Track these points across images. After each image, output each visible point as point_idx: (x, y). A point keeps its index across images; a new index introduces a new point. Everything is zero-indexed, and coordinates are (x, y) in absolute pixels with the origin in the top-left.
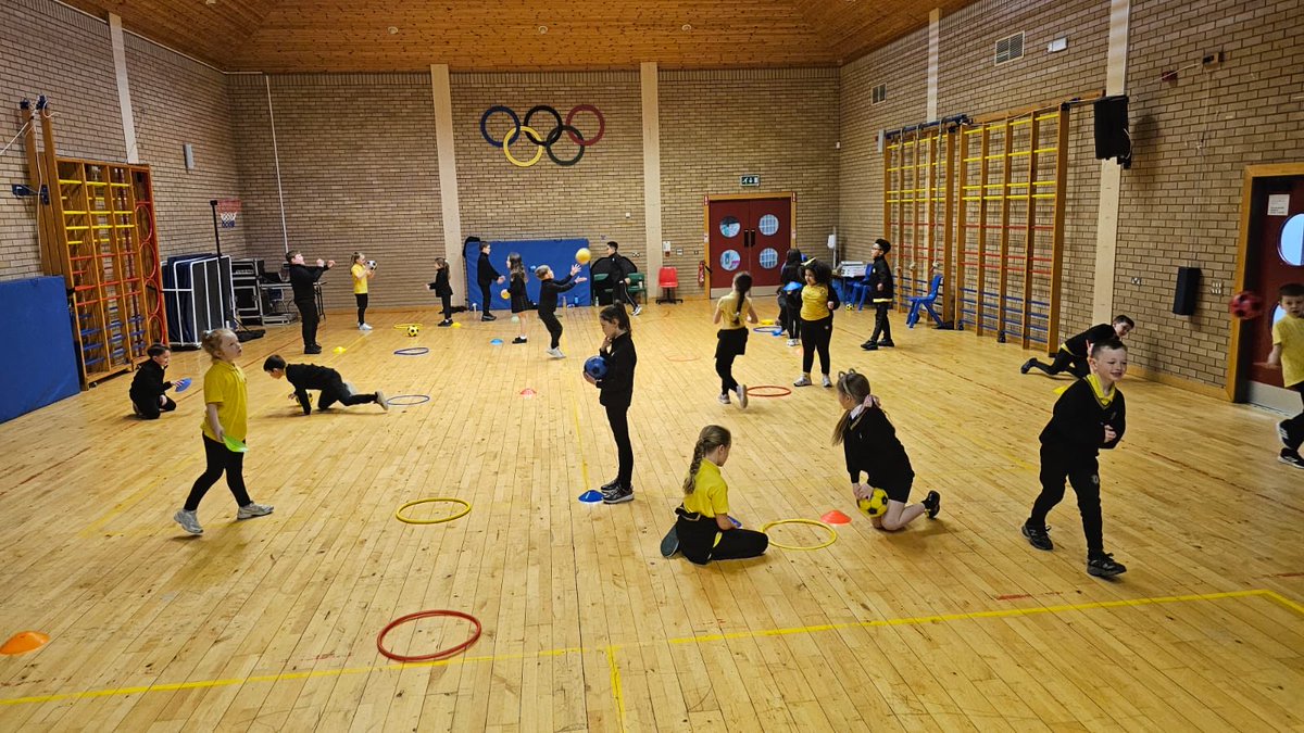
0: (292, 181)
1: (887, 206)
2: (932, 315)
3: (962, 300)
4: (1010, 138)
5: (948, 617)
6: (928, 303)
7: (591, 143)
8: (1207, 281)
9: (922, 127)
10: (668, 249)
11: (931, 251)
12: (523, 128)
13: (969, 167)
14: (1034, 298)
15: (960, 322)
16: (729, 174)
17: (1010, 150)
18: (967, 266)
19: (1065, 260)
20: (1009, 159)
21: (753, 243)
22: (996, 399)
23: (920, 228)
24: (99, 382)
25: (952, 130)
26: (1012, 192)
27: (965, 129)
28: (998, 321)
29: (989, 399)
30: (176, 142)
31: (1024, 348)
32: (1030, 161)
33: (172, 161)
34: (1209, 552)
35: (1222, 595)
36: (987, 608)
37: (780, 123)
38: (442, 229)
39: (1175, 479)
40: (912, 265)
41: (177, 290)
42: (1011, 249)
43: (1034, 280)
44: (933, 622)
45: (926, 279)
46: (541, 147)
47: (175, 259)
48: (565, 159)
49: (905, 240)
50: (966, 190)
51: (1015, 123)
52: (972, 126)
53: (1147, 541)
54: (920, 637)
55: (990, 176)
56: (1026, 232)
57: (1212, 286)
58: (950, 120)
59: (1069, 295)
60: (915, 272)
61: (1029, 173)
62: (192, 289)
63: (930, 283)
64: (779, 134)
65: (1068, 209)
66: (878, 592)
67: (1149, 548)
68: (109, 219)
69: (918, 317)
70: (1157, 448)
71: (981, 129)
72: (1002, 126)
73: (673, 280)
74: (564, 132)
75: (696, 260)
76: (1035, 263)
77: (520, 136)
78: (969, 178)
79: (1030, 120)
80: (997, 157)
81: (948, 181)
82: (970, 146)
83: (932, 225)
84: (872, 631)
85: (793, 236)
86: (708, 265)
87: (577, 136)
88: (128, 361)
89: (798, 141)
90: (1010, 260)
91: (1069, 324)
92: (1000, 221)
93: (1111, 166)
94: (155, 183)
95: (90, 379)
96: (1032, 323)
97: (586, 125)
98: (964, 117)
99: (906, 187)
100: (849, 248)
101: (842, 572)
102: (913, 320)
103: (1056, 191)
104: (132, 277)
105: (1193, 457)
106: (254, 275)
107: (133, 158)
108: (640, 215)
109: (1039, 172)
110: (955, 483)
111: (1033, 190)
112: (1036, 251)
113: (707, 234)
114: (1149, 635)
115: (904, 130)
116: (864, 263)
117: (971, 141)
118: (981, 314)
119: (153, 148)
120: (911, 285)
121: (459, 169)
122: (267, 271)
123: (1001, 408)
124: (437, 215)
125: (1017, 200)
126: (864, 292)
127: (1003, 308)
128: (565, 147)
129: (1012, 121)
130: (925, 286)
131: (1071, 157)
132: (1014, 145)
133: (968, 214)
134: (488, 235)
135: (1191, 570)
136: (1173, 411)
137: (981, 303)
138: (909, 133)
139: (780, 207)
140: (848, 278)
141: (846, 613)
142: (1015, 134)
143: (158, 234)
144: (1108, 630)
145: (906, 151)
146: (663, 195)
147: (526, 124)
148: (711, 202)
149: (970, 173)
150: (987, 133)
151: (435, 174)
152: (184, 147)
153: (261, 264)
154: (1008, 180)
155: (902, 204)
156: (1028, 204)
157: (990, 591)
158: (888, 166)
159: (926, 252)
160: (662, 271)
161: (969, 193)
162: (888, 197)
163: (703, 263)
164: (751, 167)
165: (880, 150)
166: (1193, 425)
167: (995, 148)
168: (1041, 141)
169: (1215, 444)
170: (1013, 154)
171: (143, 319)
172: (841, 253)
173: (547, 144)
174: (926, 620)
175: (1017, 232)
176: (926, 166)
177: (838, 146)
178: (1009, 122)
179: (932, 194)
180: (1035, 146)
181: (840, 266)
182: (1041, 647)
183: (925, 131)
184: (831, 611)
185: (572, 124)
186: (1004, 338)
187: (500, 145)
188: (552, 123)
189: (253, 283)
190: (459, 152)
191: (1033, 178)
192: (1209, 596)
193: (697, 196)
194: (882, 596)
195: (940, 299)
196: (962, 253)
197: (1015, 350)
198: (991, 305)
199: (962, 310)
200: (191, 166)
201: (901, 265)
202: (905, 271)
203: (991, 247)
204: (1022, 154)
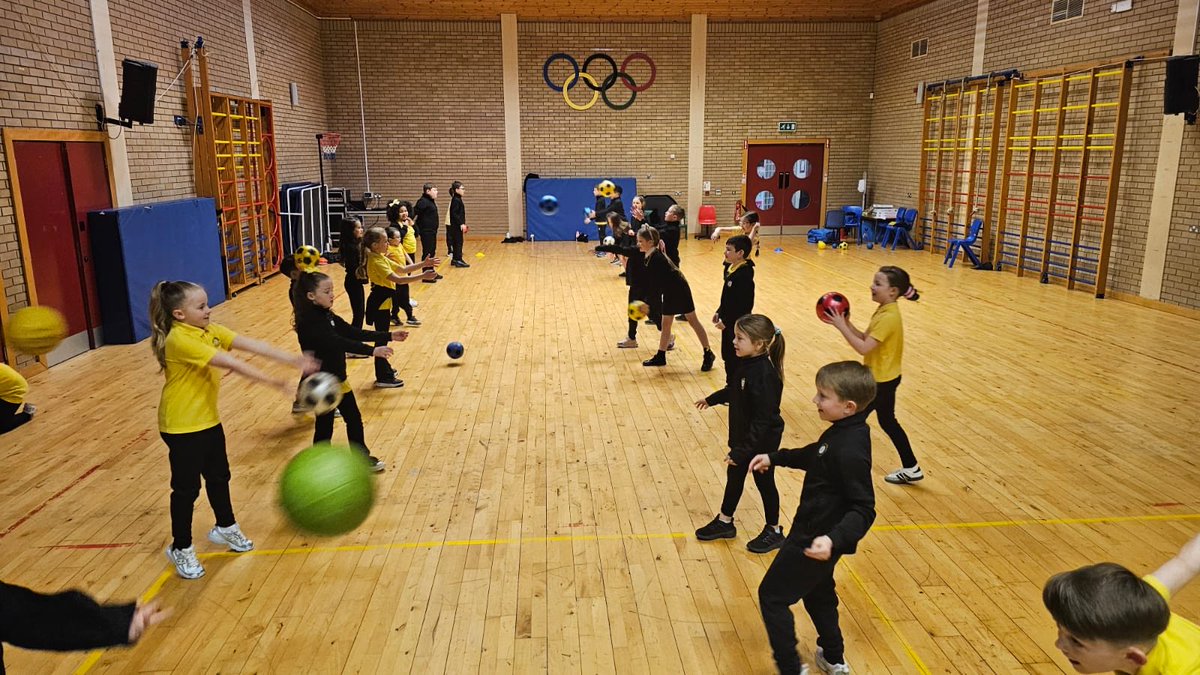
0: (374, 119)
1: (925, 154)
2: (970, 256)
3: (1001, 242)
4: (1066, 93)
5: (1114, 519)
6: (965, 245)
7: (643, 89)
9: (967, 80)
10: (708, 189)
11: (971, 195)
12: (581, 74)
13: (1017, 119)
14: (1081, 243)
15: (999, 263)
16: (768, 120)
17: (1064, 103)
18: (1008, 212)
19: (1118, 208)
20: (1063, 113)
21: (787, 185)
22: (1066, 334)
23: (959, 175)
24: (239, 292)
25: (1001, 84)
26: (1064, 143)
27: (1016, 83)
28: (1042, 263)
29: (1059, 334)
30: (284, 80)
31: (1069, 288)
32: (1087, 115)
33: (281, 97)
36: (1148, 513)
37: (818, 74)
38: (504, 168)
40: (950, 209)
41: (289, 214)
42: (1058, 196)
43: (1082, 226)
45: (964, 223)
46: (597, 92)
47: (288, 186)
48: (618, 104)
49: (942, 186)
50: (1012, 141)
51: (1073, 79)
52: (1023, 80)
54: (1097, 535)
55: (1039, 128)
56: (1078, 181)
58: (999, 75)
59: (1119, 241)
60: (951, 215)
61: (1085, 126)
62: (303, 214)
63: (968, 227)
64: (816, 85)
65: (1124, 161)
66: (1041, 496)
68: (244, 148)
69: (955, 258)
71: (1033, 84)
72: (1059, 80)
73: (713, 217)
74: (619, 78)
75: (733, 200)
76: (1085, 210)
77: (579, 82)
78: (1016, 129)
79: (1089, 76)
80: (1050, 110)
81: (994, 132)
82: (1019, 99)
83: (973, 172)
84: (1052, 528)
85: (825, 180)
86: (744, 205)
87: (630, 83)
88: (256, 275)
89: (835, 91)
90: (1057, 207)
91: (1118, 267)
92: (1049, 169)
93: (1176, 121)
94: (276, 118)
95: (233, 289)
96: (1078, 266)
97: (639, 73)
98: (1015, 71)
99: (945, 136)
100: (878, 193)
101: (998, 478)
103: (1114, 143)
104: (257, 201)
106: (343, 203)
107: (256, 96)
108: (683, 158)
109: (1095, 125)
111: (1088, 142)
112: (1086, 199)
113: (745, 176)
115: (948, 83)
116: (895, 207)
117: (1020, 94)
118: (1022, 257)
119: (269, 85)
120: (947, 229)
121: (522, 111)
122: (352, 199)
123: (1072, 341)
124: (500, 153)
125: (1067, 151)
126: (897, 233)
127: (1048, 251)
128: (619, 93)
129: (1068, 77)
130: (962, 230)
131: (1131, 112)
132: (1069, 99)
133: (1013, 163)
134: (546, 173)
137: (1024, 247)
138: (951, 86)
139: (813, 153)
140: (880, 221)
141: (1020, 512)
142: (1070, 88)
143: (277, 163)
145: (948, 103)
146: (706, 138)
147: (584, 71)
148: (750, 146)
149: (1017, 124)
150: (1039, 88)
151: (501, 116)
152: (290, 85)
153: (348, 192)
154: (1061, 132)
155: (941, 152)
156: (1082, 155)
157: (1143, 498)
158: (927, 115)
159: (965, 199)
160: (702, 209)
161: (1014, 144)
162: (925, 145)
163: (740, 202)
164: (789, 114)
165: (919, 100)
167: (1046, 102)
168: (1099, 96)
170: (1068, 108)
171: (267, 238)
172: (870, 198)
173: (602, 89)
174: (1097, 521)
175: (1066, 181)
176: (971, 117)
177: (871, 97)
178: (1066, 77)
179: (976, 144)
180: (1093, 101)
181: (871, 209)
183: (970, 83)
184: (1006, 510)
185: (626, 72)
186: (1047, 279)
187: (560, 89)
188: (609, 70)
189: (342, 209)
190: (523, 93)
191: (1089, 131)
193: (737, 139)
194: (1045, 499)
195: (978, 242)
196: (1004, 199)
197: (1060, 291)
198: (1032, 248)
199: (1001, 252)
200: (296, 103)
201: (936, 209)
202: (939, 215)
203: (1036, 195)
204: (1079, 108)
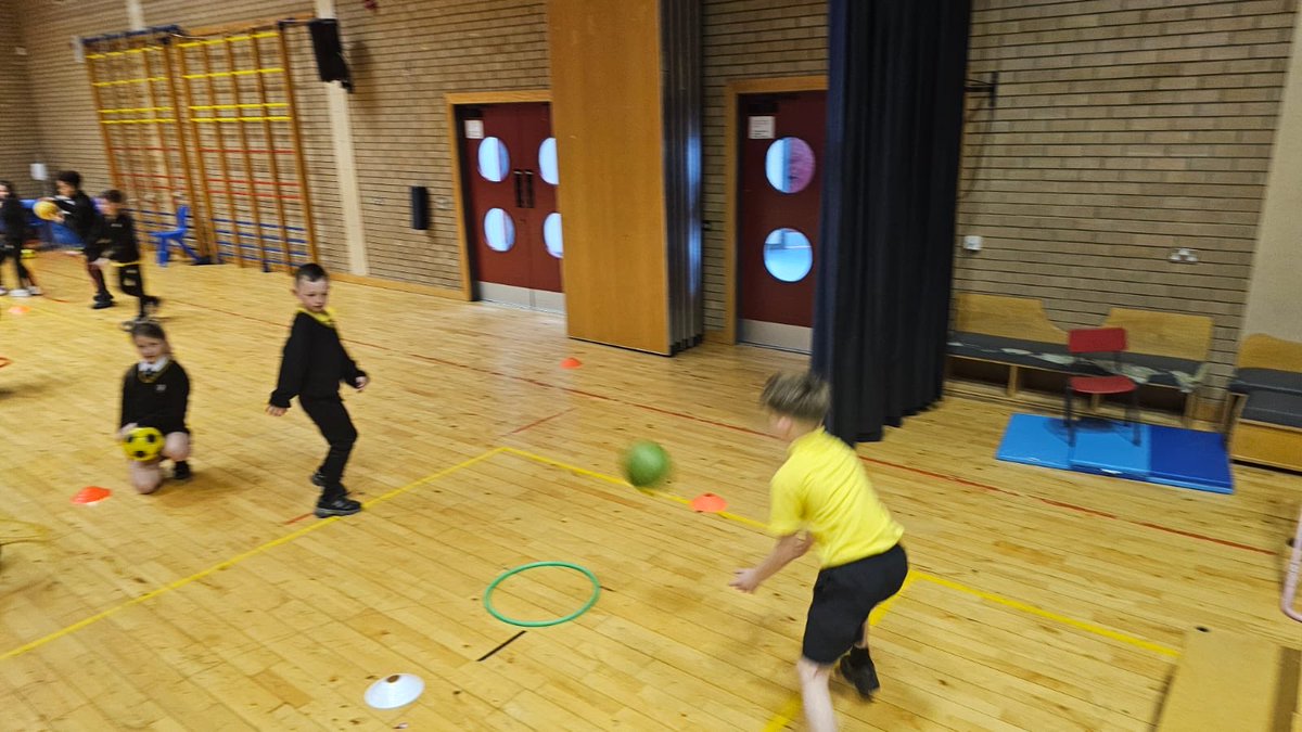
1: (104, 128)
2: (187, 251)
3: (215, 231)
4: (232, 56)
5: (237, 559)
6: (177, 237)
8: (434, 198)
9: (127, 35)
11: (170, 178)
13: (194, 85)
14: (289, 224)
15: (218, 255)
17: (233, 68)
18: (214, 194)
19: (311, 183)
20: (235, 78)
22: (266, 330)
23: (150, 153)
25: (165, 42)
26: (246, 113)
27: (180, 41)
28: (259, 250)
29: (257, 331)
32: (257, 81)
34: (461, 428)
35: (473, 460)
36: (276, 537)
39: (434, 374)
40: (150, 196)
42: (256, 174)
43: (286, 206)
44: (223, 569)
45: (171, 212)
49: (135, 168)
50: (194, 110)
51: (234, 39)
52: (187, 39)
53: (414, 432)
54: (207, 590)
55: (217, 96)
56: (268, 156)
57: (438, 203)
58: (159, 30)
59: (322, 219)
60: (156, 204)
61: (259, 94)
63: (176, 215)
65: (304, 133)
66: (155, 559)
67: (416, 438)
69: (169, 254)
70: (416, 350)
71: (198, 43)
72: (221, 41)
76: (284, 188)
78: (196, 97)
79: (248, 37)
81: (172, 100)
82: (190, 61)
83: (164, 149)
84: (151, 603)
90: (258, 186)
91: (327, 247)
92: (239, 144)
93: (334, 88)
96: (292, 249)
98: (175, 27)
99: (123, 105)
101: (106, 552)
102: (165, 258)
103: (289, 113)
105: (446, 352)
109: (269, 94)
110: (231, 422)
111: (266, 112)
112: (282, 176)
114: (421, 511)
115: (105, 38)
117: (190, 55)
118: (239, 245)
120: (154, 219)
123: (273, 338)
125: (252, 123)
127: (261, 237)
129: (230, 37)
131: (297, 79)
132: (237, 63)
133: (204, 137)
135: (450, 447)
136: (424, 315)
137: (237, 233)
138: (112, 42)
141: (118, 595)
142: (236, 51)
144: (388, 518)
145: (114, 63)
149: (196, 91)
150: (205, 48)
154: (239, 101)
155: (122, 126)
156: (265, 127)
157: (278, 518)
158: (94, 79)
159: (164, 182)
161: (199, 114)
162: (102, 117)
165: (81, 60)
166: (443, 325)
167: (218, 65)
168: (264, 61)
169: (461, 338)
170: (238, 73)
174: (213, 570)
175: (259, 156)
176: (143, 82)
177: (20, 53)
178: (227, 37)
180: (259, 66)
182: (332, 554)
183: (131, 39)
184: (97, 600)
186: (268, 267)
191: (264, 100)
192: (464, 465)
195: (191, 232)
196: (205, 181)
197: (283, 279)
198: (247, 235)
199: (217, 242)
201: (137, 196)
202: (143, 204)
203: (236, 173)
204: (247, 73)
